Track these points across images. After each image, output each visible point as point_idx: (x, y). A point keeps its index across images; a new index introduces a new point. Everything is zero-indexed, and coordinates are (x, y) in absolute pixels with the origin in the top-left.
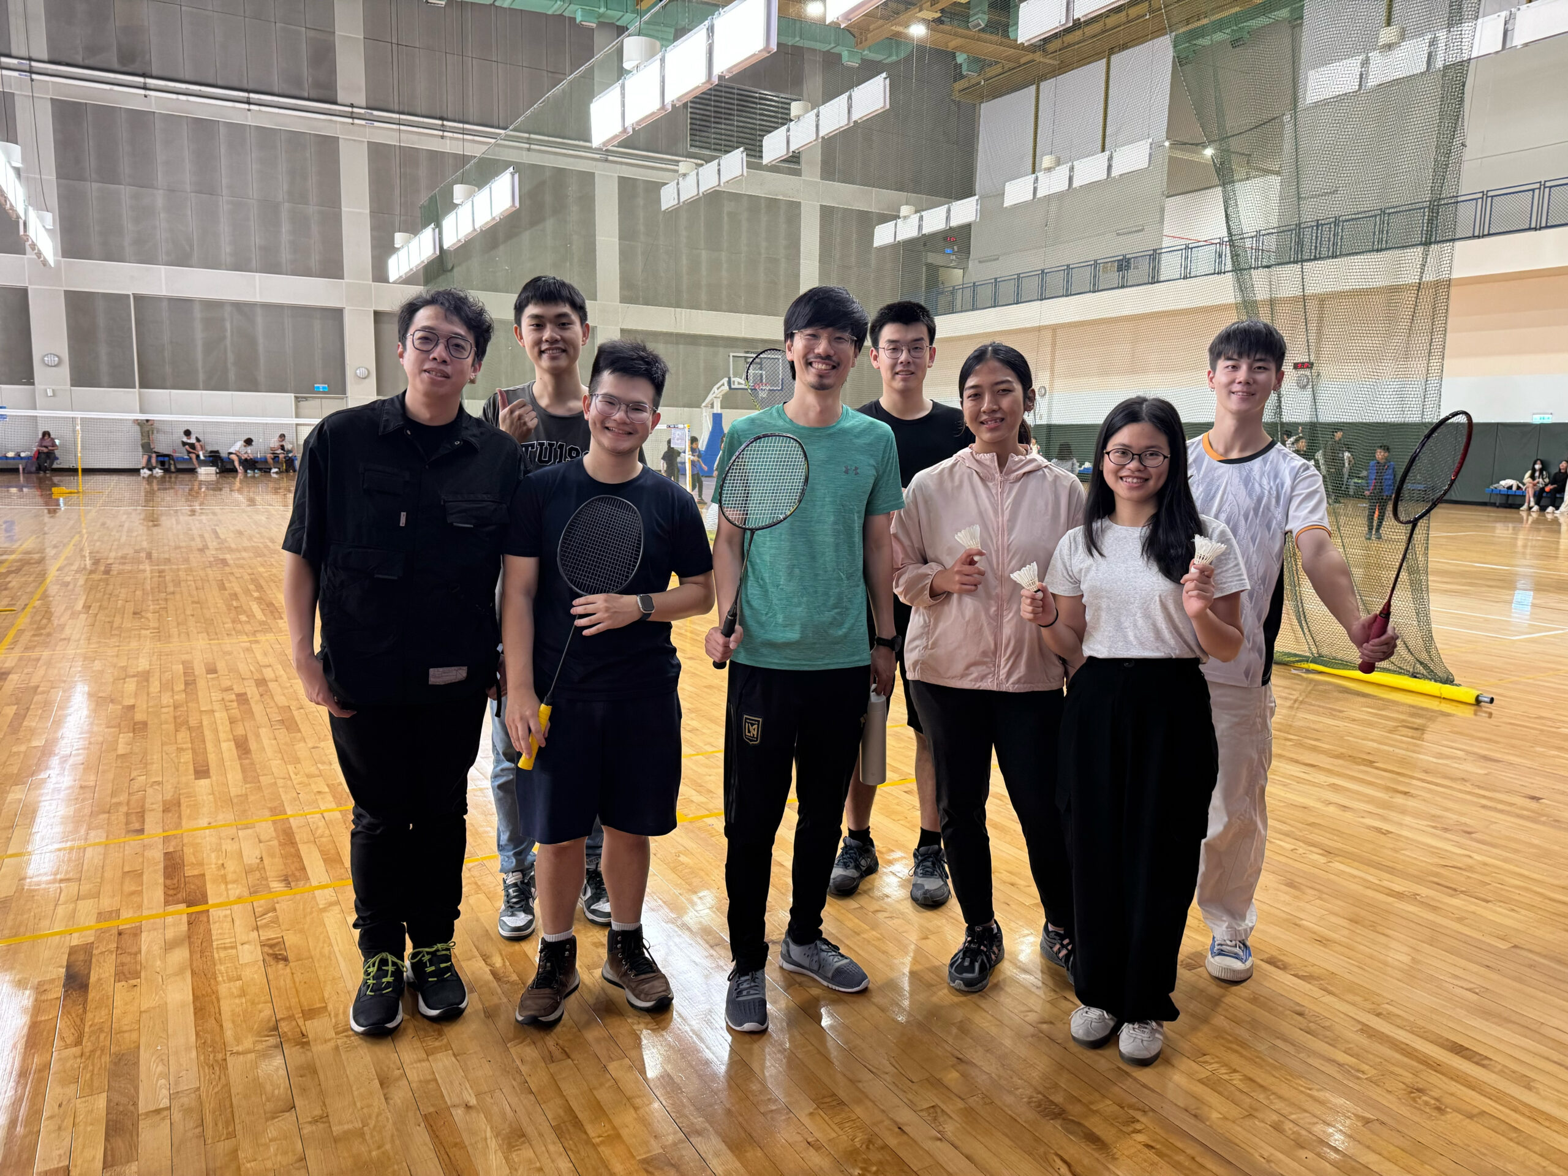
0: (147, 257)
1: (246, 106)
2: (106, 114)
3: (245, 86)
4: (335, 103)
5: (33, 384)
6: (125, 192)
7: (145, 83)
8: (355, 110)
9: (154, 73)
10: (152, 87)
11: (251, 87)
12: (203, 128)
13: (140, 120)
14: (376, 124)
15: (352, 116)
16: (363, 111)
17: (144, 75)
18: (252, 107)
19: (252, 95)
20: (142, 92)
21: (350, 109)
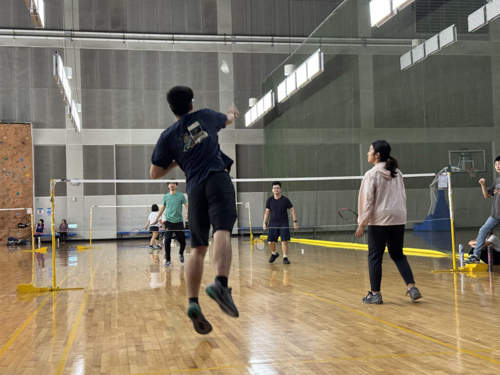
0: (122, 125)
1: (172, 42)
2: (105, 53)
3: (172, 31)
4: (216, 34)
5: (66, 195)
6: (113, 92)
7: (124, 36)
8: (227, 37)
9: (128, 30)
10: (127, 37)
11: (175, 31)
12: (151, 55)
13: (121, 55)
14: (237, 43)
15: (225, 40)
16: (230, 37)
17: (123, 32)
18: (175, 42)
19: (175, 36)
20: (122, 40)
21: (224, 37)
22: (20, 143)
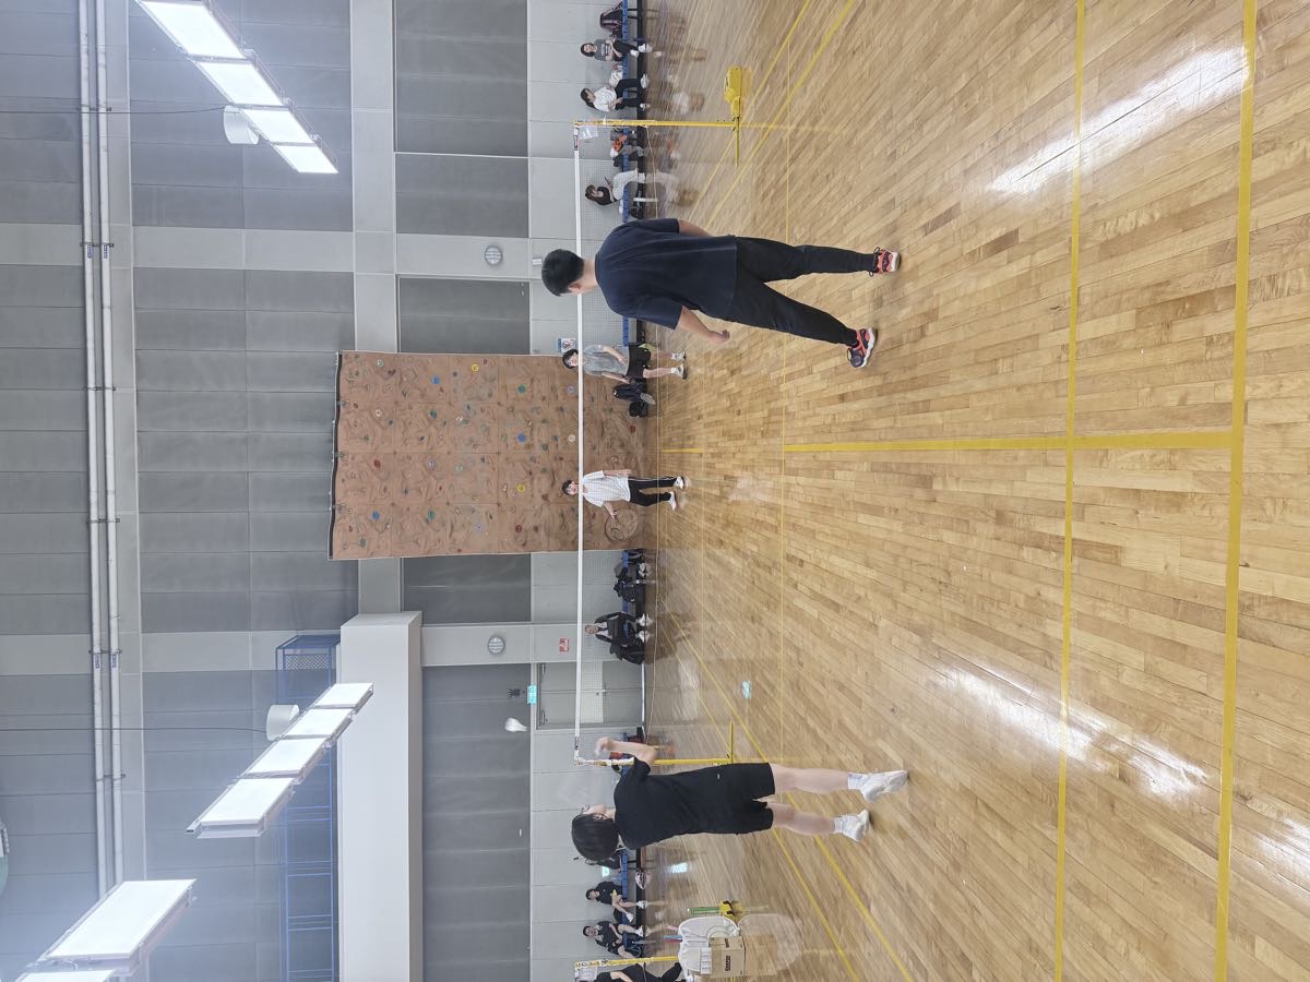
22: (393, 380)
